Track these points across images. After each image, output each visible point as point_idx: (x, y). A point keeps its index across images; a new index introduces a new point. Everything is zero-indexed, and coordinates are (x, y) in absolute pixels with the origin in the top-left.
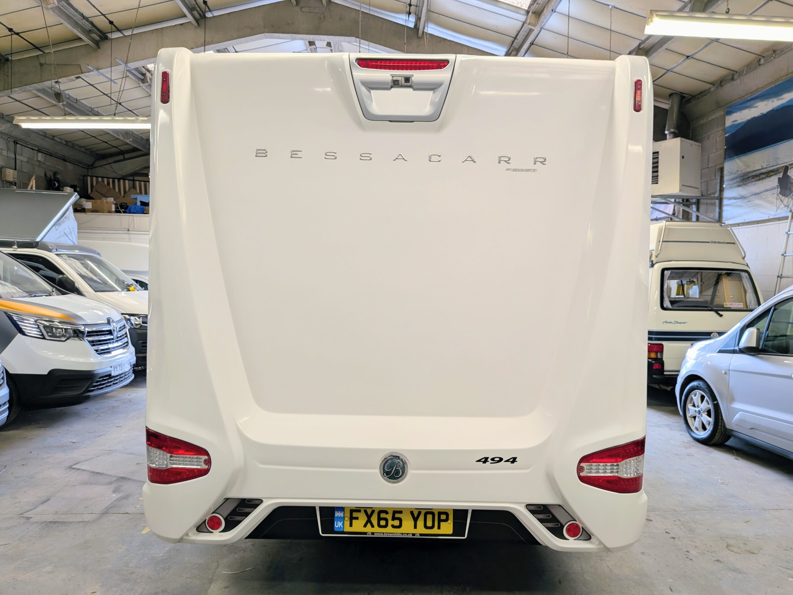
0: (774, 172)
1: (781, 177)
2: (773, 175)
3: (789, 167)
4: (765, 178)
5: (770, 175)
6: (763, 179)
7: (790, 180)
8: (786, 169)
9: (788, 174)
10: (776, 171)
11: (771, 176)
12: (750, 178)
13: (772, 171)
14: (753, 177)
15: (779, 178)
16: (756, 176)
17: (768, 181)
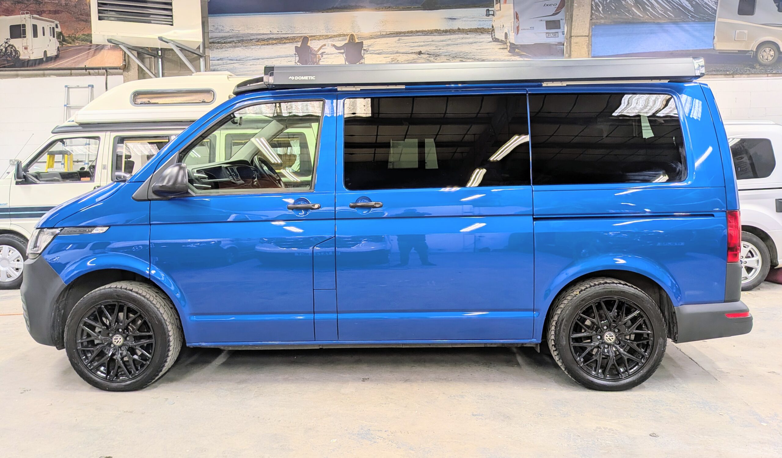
0: (289, 40)
1: (299, 46)
2: (287, 43)
3: (310, 39)
4: (276, 44)
5: (283, 42)
6: (273, 44)
7: (311, 51)
8: (305, 39)
9: (309, 44)
10: (292, 39)
11: (285, 43)
12: (254, 41)
13: (286, 38)
14: (258, 40)
15: (296, 47)
16: (264, 40)
17: (282, 48)
